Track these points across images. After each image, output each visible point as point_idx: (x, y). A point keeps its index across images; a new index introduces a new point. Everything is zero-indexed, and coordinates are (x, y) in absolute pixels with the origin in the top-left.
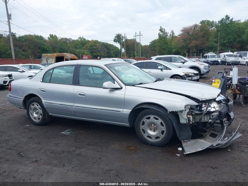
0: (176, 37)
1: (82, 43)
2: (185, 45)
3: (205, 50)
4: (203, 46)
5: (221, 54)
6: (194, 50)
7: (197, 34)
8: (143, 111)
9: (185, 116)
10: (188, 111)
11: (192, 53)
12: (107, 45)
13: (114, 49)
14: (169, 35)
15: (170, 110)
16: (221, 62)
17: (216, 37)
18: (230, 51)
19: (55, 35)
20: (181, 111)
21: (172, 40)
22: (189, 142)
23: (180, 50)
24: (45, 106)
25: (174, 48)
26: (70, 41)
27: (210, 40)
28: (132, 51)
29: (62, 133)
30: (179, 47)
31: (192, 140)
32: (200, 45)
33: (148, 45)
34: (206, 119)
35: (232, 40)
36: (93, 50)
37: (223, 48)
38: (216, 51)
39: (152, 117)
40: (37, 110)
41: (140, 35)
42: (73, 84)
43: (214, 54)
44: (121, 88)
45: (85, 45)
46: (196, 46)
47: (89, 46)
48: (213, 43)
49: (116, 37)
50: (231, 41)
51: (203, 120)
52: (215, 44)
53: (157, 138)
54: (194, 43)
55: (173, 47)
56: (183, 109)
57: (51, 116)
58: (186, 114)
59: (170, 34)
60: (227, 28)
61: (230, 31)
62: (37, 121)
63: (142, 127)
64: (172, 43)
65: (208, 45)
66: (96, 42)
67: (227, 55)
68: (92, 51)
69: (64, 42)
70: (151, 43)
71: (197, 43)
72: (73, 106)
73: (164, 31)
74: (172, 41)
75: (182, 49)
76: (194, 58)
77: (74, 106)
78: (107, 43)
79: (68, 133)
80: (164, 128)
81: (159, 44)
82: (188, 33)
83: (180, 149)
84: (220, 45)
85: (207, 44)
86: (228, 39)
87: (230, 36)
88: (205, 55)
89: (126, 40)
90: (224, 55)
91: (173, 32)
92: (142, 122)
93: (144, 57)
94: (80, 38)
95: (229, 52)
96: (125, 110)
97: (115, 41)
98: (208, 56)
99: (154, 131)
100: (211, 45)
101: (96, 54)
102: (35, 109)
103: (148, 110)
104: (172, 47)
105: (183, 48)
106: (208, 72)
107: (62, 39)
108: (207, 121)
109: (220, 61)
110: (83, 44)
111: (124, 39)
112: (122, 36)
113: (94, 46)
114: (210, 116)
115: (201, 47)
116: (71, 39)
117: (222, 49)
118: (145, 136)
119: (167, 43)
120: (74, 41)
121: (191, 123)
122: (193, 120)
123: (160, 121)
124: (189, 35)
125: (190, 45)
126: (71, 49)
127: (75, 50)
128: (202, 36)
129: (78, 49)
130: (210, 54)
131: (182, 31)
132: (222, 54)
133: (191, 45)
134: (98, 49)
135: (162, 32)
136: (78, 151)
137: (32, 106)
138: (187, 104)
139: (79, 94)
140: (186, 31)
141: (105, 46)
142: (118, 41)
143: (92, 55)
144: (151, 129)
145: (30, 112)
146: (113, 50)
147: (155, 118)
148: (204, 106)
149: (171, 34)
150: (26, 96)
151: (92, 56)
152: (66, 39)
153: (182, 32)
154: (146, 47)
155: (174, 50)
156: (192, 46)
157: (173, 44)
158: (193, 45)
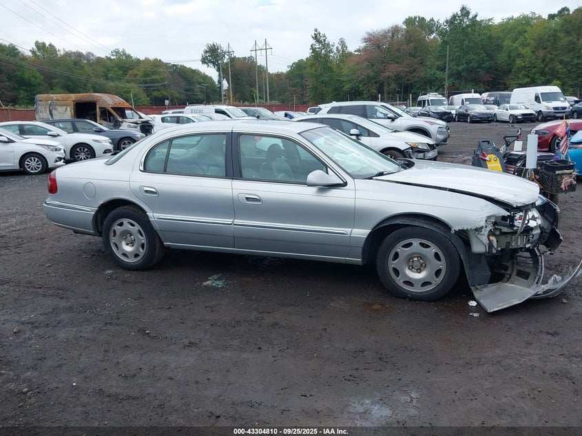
0: (350, 54)
1: (124, 67)
2: (372, 74)
3: (417, 86)
4: (414, 77)
5: (456, 97)
6: (393, 86)
7: (398, 50)
8: (395, 230)
9: (485, 239)
10: (490, 227)
11: (389, 93)
12: (184, 72)
13: (201, 80)
14: (335, 50)
15: (456, 228)
16: (456, 115)
17: (442, 56)
18: (473, 90)
19: (50, 45)
20: (478, 230)
21: (342, 61)
22: (485, 290)
23: (360, 86)
24: (156, 227)
25: (347, 81)
26: (88, 60)
27: (428, 63)
28: (248, 86)
29: (205, 284)
30: (360, 79)
31: (489, 285)
32: (406, 75)
33: (284, 71)
34: (519, 242)
35: (476, 65)
36: (151, 83)
37: (457, 83)
38: (441, 90)
39: (416, 243)
40: (131, 235)
41: (266, 49)
42: (227, 176)
43: (440, 97)
44: (345, 184)
45: (131, 72)
46: (398, 78)
47: (140, 74)
48: (434, 70)
49: (206, 52)
50: (472, 67)
51: (514, 245)
52: (439, 74)
53: (425, 284)
54: (392, 70)
55: (345, 79)
56: (483, 224)
57: (169, 248)
58: (487, 233)
59: (337, 48)
60: (465, 38)
61: (471, 44)
62: (131, 260)
63: (393, 264)
64: (341, 69)
65: (423, 75)
66: (157, 64)
67: (467, 100)
68: (147, 85)
69: (76, 63)
70: (291, 67)
71: (400, 69)
72: (231, 224)
73: (325, 40)
74: (342, 65)
75: (364, 85)
76: (396, 104)
77: (235, 225)
78: (182, 67)
79: (220, 284)
80: (442, 265)
81: (312, 71)
82: (379, 47)
83: (473, 303)
84: (450, 76)
85: (422, 73)
86: (466, 63)
87: (471, 56)
88: (421, 98)
89: (233, 60)
90: (463, 100)
91: (342, 43)
92: (394, 252)
93: (277, 103)
94: (117, 52)
95: (471, 92)
96: (355, 231)
97: (204, 61)
98: (428, 101)
99: (419, 271)
100: (431, 74)
101: (159, 93)
102: (126, 234)
103: (407, 229)
104: (342, 79)
105: (369, 80)
106: (445, 140)
107: (68, 55)
108: (522, 246)
109: (453, 112)
110: (125, 69)
111: (227, 57)
112: (222, 51)
113: (154, 73)
114: (527, 236)
115: (408, 80)
116: (93, 55)
117: (453, 85)
118: (399, 281)
119: (330, 69)
120: (99, 60)
121: (494, 251)
122: (498, 246)
123: (434, 249)
124: (381, 51)
125: (385, 74)
126: (94, 79)
127: (105, 82)
128: (410, 54)
129: (113, 81)
130: (431, 96)
131: (365, 42)
132: (458, 98)
133: (387, 74)
134: (163, 80)
135: (318, 41)
136: (269, 319)
137: (119, 227)
138: (491, 214)
139: (246, 198)
140: (374, 42)
141: (179, 73)
142: (210, 62)
143: (148, 96)
144: (413, 267)
145: (113, 240)
146: (199, 83)
147: (422, 244)
148: (517, 216)
149: (340, 48)
150: (102, 205)
151: (148, 99)
152: (79, 55)
153: (364, 44)
154: (279, 76)
155: (347, 87)
156: (389, 77)
157: (345, 71)
158: (390, 74)
